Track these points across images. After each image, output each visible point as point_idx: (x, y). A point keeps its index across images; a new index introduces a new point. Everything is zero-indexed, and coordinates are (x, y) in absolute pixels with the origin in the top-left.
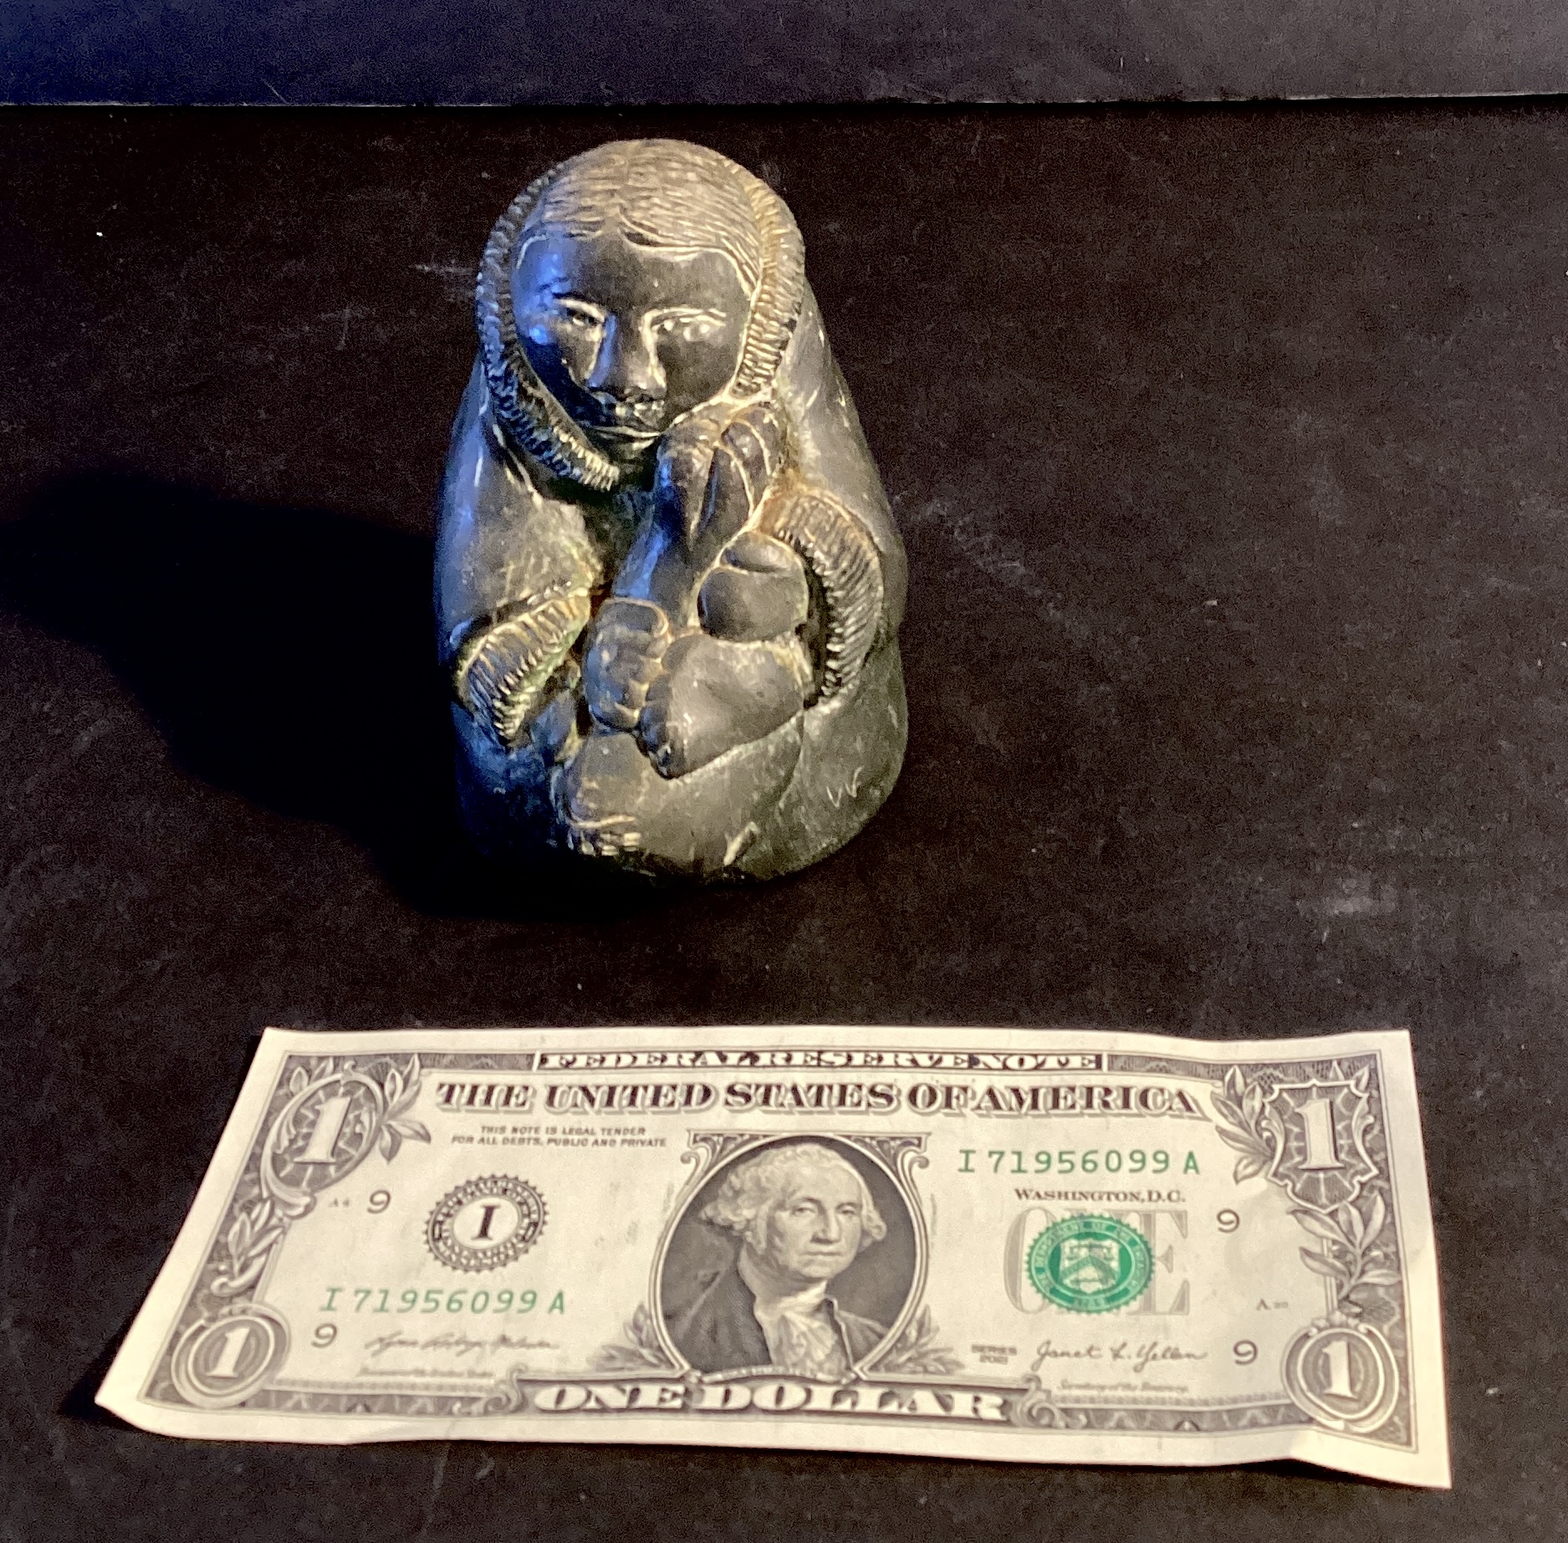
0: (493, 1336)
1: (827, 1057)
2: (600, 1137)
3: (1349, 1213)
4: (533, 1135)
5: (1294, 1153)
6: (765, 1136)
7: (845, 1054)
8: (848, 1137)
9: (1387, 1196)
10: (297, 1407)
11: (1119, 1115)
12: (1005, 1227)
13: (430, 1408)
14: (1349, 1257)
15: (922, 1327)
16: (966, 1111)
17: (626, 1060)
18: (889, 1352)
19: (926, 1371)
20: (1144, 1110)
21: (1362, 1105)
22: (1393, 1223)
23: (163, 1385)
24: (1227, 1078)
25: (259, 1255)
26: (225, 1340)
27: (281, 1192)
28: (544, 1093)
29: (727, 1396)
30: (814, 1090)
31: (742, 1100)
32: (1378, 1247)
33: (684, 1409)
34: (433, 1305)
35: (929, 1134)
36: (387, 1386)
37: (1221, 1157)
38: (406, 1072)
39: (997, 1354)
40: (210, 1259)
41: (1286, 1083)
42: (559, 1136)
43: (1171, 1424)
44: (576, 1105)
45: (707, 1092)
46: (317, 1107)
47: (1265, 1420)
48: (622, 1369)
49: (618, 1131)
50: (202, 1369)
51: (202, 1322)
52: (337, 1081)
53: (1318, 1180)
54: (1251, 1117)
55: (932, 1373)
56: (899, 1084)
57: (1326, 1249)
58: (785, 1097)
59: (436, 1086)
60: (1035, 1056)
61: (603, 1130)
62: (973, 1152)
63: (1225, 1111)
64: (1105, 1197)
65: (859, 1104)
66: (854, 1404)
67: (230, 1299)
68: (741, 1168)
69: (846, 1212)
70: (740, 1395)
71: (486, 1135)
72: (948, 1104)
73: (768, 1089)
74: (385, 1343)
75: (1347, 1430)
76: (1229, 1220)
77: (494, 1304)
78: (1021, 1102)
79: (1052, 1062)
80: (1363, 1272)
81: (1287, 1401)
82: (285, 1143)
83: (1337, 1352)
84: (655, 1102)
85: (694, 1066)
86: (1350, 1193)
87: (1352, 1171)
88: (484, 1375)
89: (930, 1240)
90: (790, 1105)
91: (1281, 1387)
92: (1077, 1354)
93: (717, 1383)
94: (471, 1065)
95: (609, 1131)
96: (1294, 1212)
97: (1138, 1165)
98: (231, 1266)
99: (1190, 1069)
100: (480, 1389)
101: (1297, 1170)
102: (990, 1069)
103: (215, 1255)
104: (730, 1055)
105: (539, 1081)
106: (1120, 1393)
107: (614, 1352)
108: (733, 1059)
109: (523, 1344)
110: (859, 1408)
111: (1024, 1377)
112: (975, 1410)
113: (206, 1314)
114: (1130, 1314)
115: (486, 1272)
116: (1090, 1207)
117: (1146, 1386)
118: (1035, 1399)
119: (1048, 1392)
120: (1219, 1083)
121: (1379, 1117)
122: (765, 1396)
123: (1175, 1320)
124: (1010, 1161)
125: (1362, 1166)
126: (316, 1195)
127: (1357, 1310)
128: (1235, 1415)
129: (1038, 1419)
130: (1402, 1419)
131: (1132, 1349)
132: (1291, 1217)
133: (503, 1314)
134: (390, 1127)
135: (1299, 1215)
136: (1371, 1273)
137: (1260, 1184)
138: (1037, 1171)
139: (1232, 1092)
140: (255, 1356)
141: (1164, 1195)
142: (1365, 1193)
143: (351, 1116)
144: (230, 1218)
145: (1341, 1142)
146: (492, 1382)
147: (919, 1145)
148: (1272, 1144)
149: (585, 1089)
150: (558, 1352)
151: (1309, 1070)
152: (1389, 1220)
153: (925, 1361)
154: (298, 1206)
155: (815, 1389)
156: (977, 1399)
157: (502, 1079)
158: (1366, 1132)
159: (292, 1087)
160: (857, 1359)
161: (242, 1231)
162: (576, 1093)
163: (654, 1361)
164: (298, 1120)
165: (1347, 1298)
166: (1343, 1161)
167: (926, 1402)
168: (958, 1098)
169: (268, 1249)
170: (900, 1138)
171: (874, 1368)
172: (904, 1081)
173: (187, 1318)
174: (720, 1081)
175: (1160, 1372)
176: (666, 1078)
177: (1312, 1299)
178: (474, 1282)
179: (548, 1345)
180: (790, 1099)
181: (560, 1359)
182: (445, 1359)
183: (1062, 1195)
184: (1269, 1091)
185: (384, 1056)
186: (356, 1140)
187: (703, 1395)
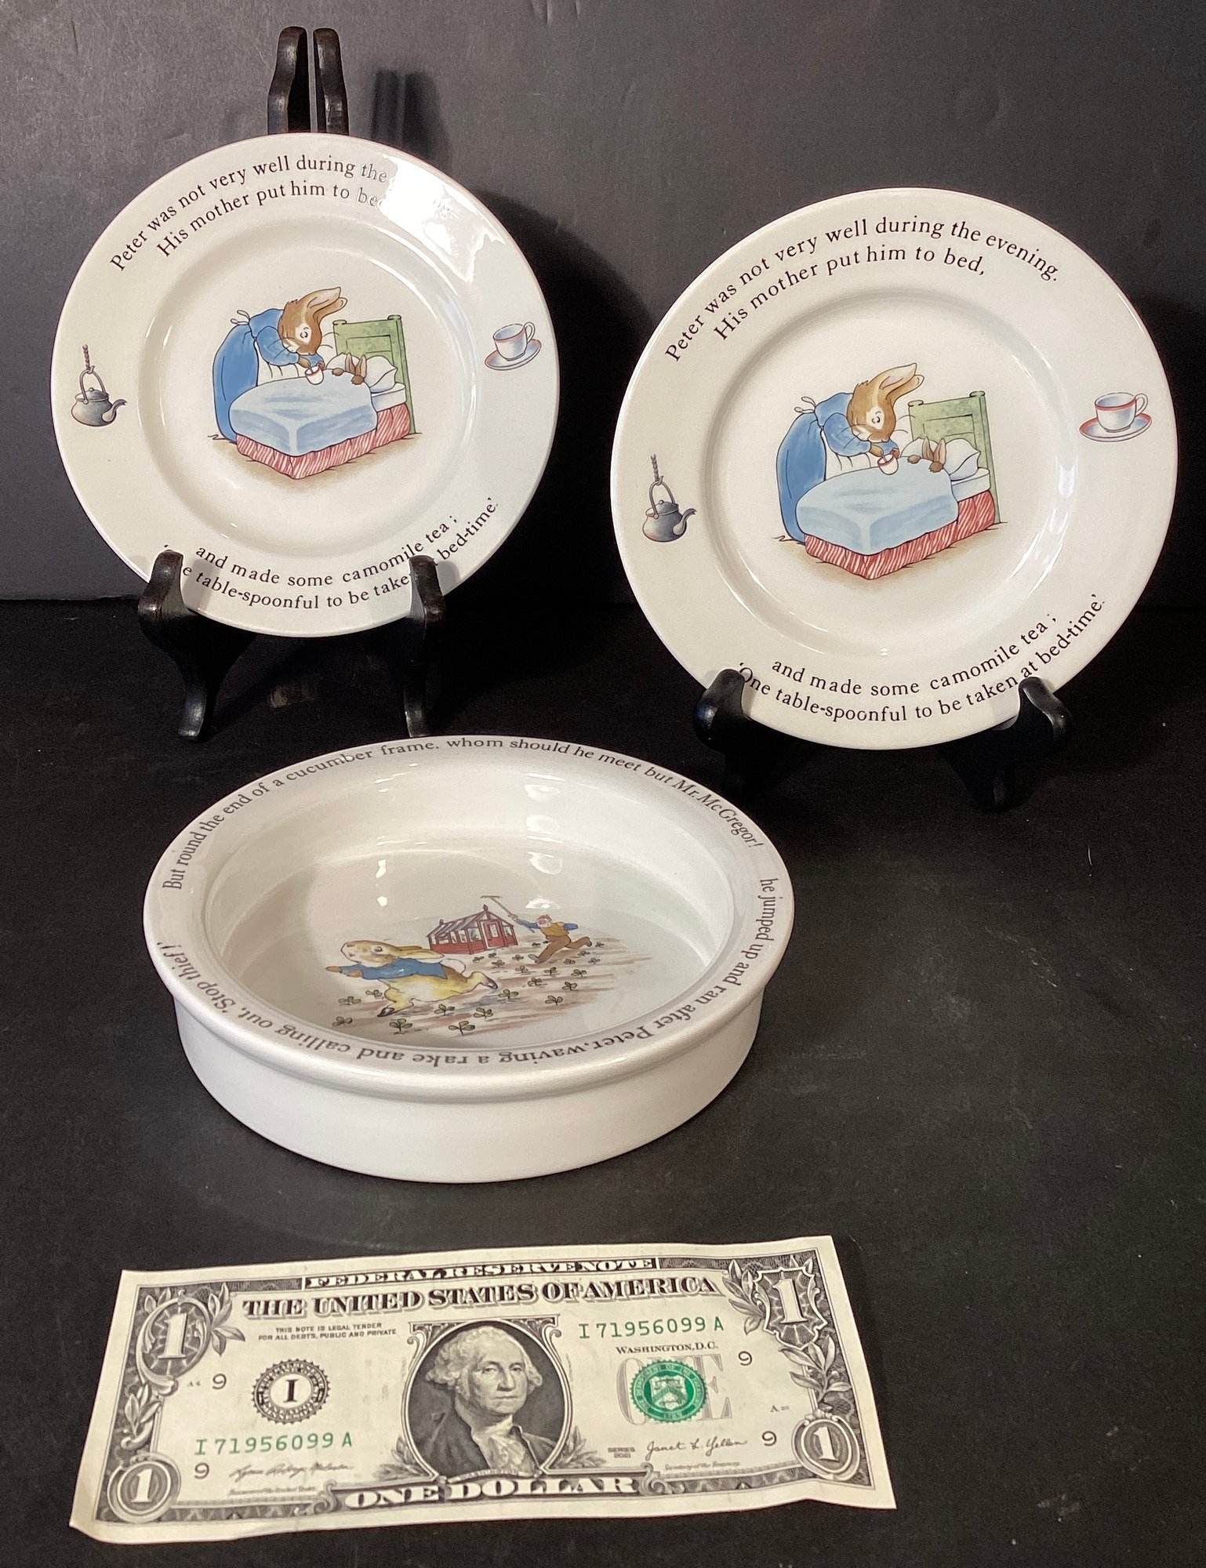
0: (310, 1465)
1: (489, 1269)
2: (353, 1330)
3: (814, 1349)
4: (310, 1332)
5: (777, 1314)
6: (458, 1324)
7: (499, 1266)
8: (510, 1320)
9: (835, 1337)
10: (194, 1519)
11: (671, 1296)
12: (616, 1370)
13: (280, 1513)
14: (819, 1376)
15: (575, 1440)
16: (580, 1298)
17: (362, 1279)
19: (583, 1466)
20: (685, 1292)
21: (812, 1282)
22: (841, 1353)
23: (105, 1510)
24: (730, 1268)
25: (148, 1421)
26: (138, 1479)
27: (153, 1378)
28: (312, 1304)
29: (465, 1490)
30: (483, 1291)
31: (439, 1300)
32: (835, 1370)
33: (441, 1500)
34: (267, 1446)
35: (559, 1315)
36: (249, 1501)
37: (735, 1321)
38: (220, 1295)
39: (624, 1453)
40: (116, 1426)
41: (765, 1270)
42: (327, 1331)
43: (734, 1485)
44: (334, 1311)
45: (417, 1297)
46: (165, 1321)
47: (788, 1478)
48: (396, 1479)
49: (364, 1326)
50: (127, 1499)
51: (120, 1468)
52: (176, 1303)
53: (793, 1329)
54: (748, 1292)
55: (587, 1467)
56: (535, 1284)
57: (804, 1372)
58: (466, 1297)
59: (242, 1304)
60: (615, 1261)
61: (355, 1326)
62: (587, 1325)
63: (732, 1289)
64: (671, 1348)
65: (513, 1298)
66: (544, 1490)
67: (135, 1452)
68: (446, 1346)
69: (515, 1369)
70: (474, 1490)
71: (280, 1334)
73: (455, 1293)
74: (242, 1473)
75: (835, 1480)
76: (745, 1357)
77: (306, 1443)
78: (611, 1292)
79: (626, 1265)
80: (829, 1385)
81: (799, 1466)
82: (150, 1346)
83: (823, 1433)
84: (385, 1306)
85: (405, 1281)
86: (812, 1337)
87: (812, 1323)
88: (309, 1489)
89: (570, 1384)
90: (470, 1302)
91: (795, 1459)
92: (671, 1448)
93: (457, 1483)
94: (261, 1288)
95: (358, 1326)
96: (783, 1350)
97: (688, 1327)
98: (131, 1430)
99: (708, 1263)
100: (309, 1498)
101: (779, 1324)
102: (589, 1271)
103: (119, 1423)
104: (427, 1272)
105: (308, 1296)
106: (701, 1469)
107: (389, 1469)
108: (430, 1274)
109: (330, 1467)
110: (548, 1492)
111: (642, 1465)
112: (618, 1488)
113: (122, 1462)
114: (696, 1420)
115: (297, 1423)
116: (666, 1356)
117: (715, 1464)
118: (651, 1478)
119: (659, 1473)
120: (725, 1271)
121: (823, 1289)
122: (490, 1488)
123: (725, 1422)
124: (610, 1329)
125: (817, 1319)
126: (178, 1379)
127: (830, 1408)
128: (770, 1476)
129: (655, 1490)
130: (864, 1470)
131: (702, 1443)
132: (782, 1353)
133: (313, 1449)
134: (216, 1332)
135: (786, 1352)
136: (834, 1385)
137: (760, 1335)
138: (627, 1335)
139: (734, 1277)
140: (160, 1489)
141: (705, 1345)
142: (822, 1336)
143: (189, 1326)
144: (123, 1399)
145: (803, 1305)
146: (315, 1493)
147: (553, 1323)
148: (763, 1308)
149: (338, 1300)
150: (353, 1472)
151: (777, 1261)
152: (838, 1352)
153: (581, 1460)
154: (168, 1387)
156: (617, 1481)
157: (284, 1296)
158: (816, 1299)
159: (146, 1309)
160: (541, 1462)
161: (133, 1406)
162: (333, 1303)
163: (415, 1472)
164: (154, 1330)
165: (822, 1401)
166: (806, 1317)
167: (588, 1486)
168: (573, 1290)
169: (152, 1417)
170: (542, 1319)
171: (552, 1467)
172: (539, 1282)
173: (110, 1465)
174: (424, 1289)
175: (722, 1454)
176: (389, 1289)
177: (802, 1403)
178: (292, 1429)
179: (346, 1467)
180: (469, 1298)
181: (356, 1475)
182: (282, 1480)
183: (645, 1349)
184: (755, 1276)
185: (204, 1285)
186: (196, 1341)
187: (450, 1491)
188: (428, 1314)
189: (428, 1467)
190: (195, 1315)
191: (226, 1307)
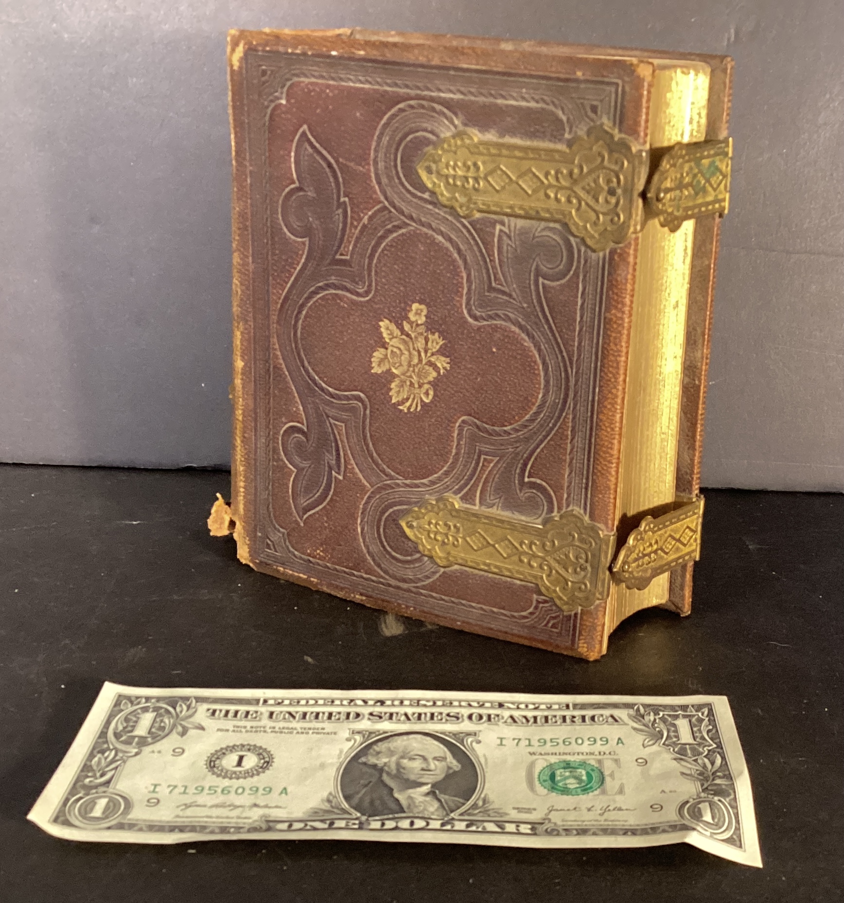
0: (249, 803)
1: (422, 702)
2: (300, 730)
3: (703, 760)
4: (262, 729)
5: (673, 737)
7: (432, 701)
8: (438, 732)
9: (722, 754)
10: (141, 830)
11: (580, 725)
13: (217, 830)
14: (706, 775)
15: (484, 801)
16: (500, 723)
17: (312, 702)
18: (469, 809)
19: (489, 816)
20: (593, 723)
21: (706, 722)
22: (726, 763)
23: (62, 819)
24: (635, 708)
25: (111, 770)
27: (121, 747)
28: (267, 714)
29: (383, 824)
30: (416, 715)
31: (378, 718)
32: (719, 772)
33: (360, 829)
34: (213, 792)
35: (480, 731)
36: (191, 822)
38: (188, 704)
39: (526, 810)
40: (82, 772)
41: (666, 712)
42: (277, 729)
43: (621, 833)
44: (285, 718)
45: (358, 715)
46: (138, 716)
47: (670, 830)
48: (323, 816)
49: (310, 729)
52: (148, 707)
53: (686, 748)
54: (650, 723)
55: (493, 817)
56: (462, 713)
57: (693, 772)
58: (400, 717)
59: (206, 709)
60: (534, 704)
61: (302, 728)
62: (504, 738)
63: (635, 721)
64: (576, 754)
65: (441, 720)
66: (452, 827)
67: (96, 787)
68: (380, 744)
69: (438, 760)
70: (390, 824)
71: (236, 729)
72: (489, 720)
73: (392, 714)
74: (188, 806)
75: (711, 836)
76: (642, 761)
77: (247, 791)
78: (528, 721)
79: (543, 707)
80: (713, 780)
81: (681, 823)
82: (121, 729)
83: (704, 806)
84: (329, 719)
85: (349, 705)
86: (702, 753)
87: (703, 745)
88: (246, 818)
89: (485, 770)
90: (404, 720)
91: (677, 819)
92: (569, 810)
94: (223, 703)
95: (305, 729)
96: (675, 759)
97: (593, 742)
98: (95, 774)
99: (616, 706)
100: (244, 823)
101: (675, 744)
102: (510, 708)
103: (85, 770)
104: (369, 701)
105: (264, 710)
106: (593, 823)
107: (318, 811)
108: (371, 703)
109: (266, 806)
110: (456, 828)
111: (541, 818)
112: (518, 830)
113: (83, 792)
114: (595, 795)
115: (242, 779)
116: (568, 758)
117: (606, 820)
118: (548, 825)
119: (555, 824)
120: (631, 711)
121: (715, 726)
122: (404, 824)
123: (619, 798)
124: (524, 742)
125: (708, 743)
126: (142, 748)
127: (712, 793)
128: (654, 829)
129: (552, 832)
130: (737, 837)
131: (597, 807)
132: (674, 761)
133: (253, 795)
134: (181, 725)
135: (678, 760)
136: (718, 780)
137: (657, 749)
138: (539, 746)
139: (638, 713)
141: (607, 753)
142: (711, 754)
143: (158, 720)
145: (695, 735)
146: (250, 821)
147: (475, 734)
148: (661, 733)
149: (290, 714)
150: (287, 810)
151: (677, 708)
152: (724, 763)
153: (488, 813)
154: (132, 752)
156: (518, 826)
157: (243, 708)
158: (709, 731)
159: (122, 707)
160: (452, 811)
161: (99, 762)
162: (285, 715)
163: (340, 812)
164: (127, 720)
165: (707, 788)
166: (698, 742)
167: (491, 827)
168: (494, 718)
169: (115, 768)
170: (465, 733)
171: (462, 814)
172: (465, 712)
174: (365, 711)
175: (612, 815)
176: (334, 709)
177: (690, 789)
178: (235, 783)
179: (280, 807)
180: (403, 718)
181: (288, 813)
182: (223, 812)
183: (553, 754)
184: (657, 714)
185: (175, 697)
186: (162, 729)
187: (369, 824)
189: (352, 811)
190: (164, 714)
191: (191, 711)
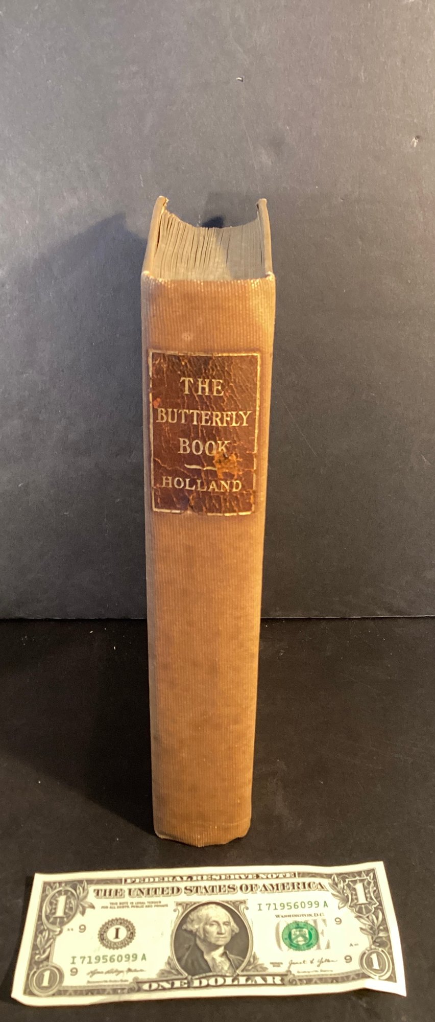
0: (125, 969)
1: (214, 877)
2: (147, 904)
3: (372, 917)
4: (126, 905)
5: (354, 900)
7: (219, 875)
9: (382, 911)
10: (70, 995)
11: (303, 891)
12: (275, 926)
13: (111, 992)
14: (374, 929)
15: (255, 958)
16: (258, 891)
17: (152, 880)
18: (246, 966)
19: (258, 971)
20: (310, 889)
21: (372, 884)
22: (385, 918)
23: (29, 991)
24: (332, 878)
25: (48, 947)
26: (43, 976)
27: (50, 927)
28: (127, 891)
29: (201, 983)
30: (211, 888)
31: (189, 891)
32: (382, 926)
33: (189, 987)
34: (105, 960)
35: (247, 899)
36: (97, 986)
37: (335, 902)
38: (83, 886)
39: (277, 965)
40: (32, 950)
41: (349, 879)
42: (134, 905)
43: (330, 981)
44: (138, 895)
45: (178, 889)
46: (56, 899)
47: (356, 978)
48: (167, 976)
49: (152, 903)
50: (38, 984)
51: (35, 970)
52: (61, 890)
53: (362, 907)
54: (341, 889)
56: (236, 884)
57: (367, 927)
58: (202, 890)
59: (93, 890)
60: (276, 874)
61: (148, 902)
62: (261, 904)
63: (333, 888)
64: (302, 916)
65: (225, 891)
66: (238, 982)
67: (42, 962)
68: (192, 913)
69: (226, 925)
70: (204, 982)
71: (110, 905)
72: (252, 890)
73: (197, 888)
74: (93, 973)
75: (379, 979)
76: (339, 921)
77: (124, 959)
78: (273, 888)
79: (281, 876)
80: (378, 933)
81: (361, 972)
82: (48, 911)
83: (374, 957)
84: (163, 893)
85: (173, 881)
86: (371, 911)
87: (372, 904)
88: (126, 981)
89: (252, 932)
91: (359, 968)
92: (301, 963)
93: (197, 979)
94: (103, 883)
95: (150, 903)
96: (356, 917)
97: (310, 906)
98: (40, 952)
99: (321, 875)
100: (125, 985)
101: (356, 905)
102: (263, 878)
103: (34, 948)
105: (125, 888)
106: (314, 973)
107: (164, 972)
108: (185, 878)
109: (136, 971)
110: (240, 983)
111: (286, 971)
112: (274, 981)
113: (36, 967)
114: (314, 950)
115: (120, 949)
116: (298, 919)
117: (321, 971)
118: (290, 977)
119: (294, 975)
120: (330, 880)
121: (377, 888)
122: (212, 981)
123: (327, 951)
124: (272, 907)
125: (374, 902)
126: (62, 927)
127: (378, 944)
128: (348, 977)
129: (292, 982)
130: (393, 975)
131: (316, 960)
132: (356, 919)
133: (128, 962)
134: (81, 905)
135: (358, 918)
136: (380, 933)
137: (345, 909)
138: (281, 909)
139: (334, 882)
140: (54, 980)
141: (319, 915)
142: (376, 910)
143: (68, 902)
144: (36, 937)
145: (367, 895)
146: (128, 983)
147: (245, 903)
148: (348, 897)
149: (140, 890)
150: (147, 972)
151: (356, 875)
152: (383, 918)
153: (257, 968)
154: (57, 931)
155: (227, 979)
156: (274, 978)
157: (114, 887)
158: (374, 891)
159: (47, 893)
160: (237, 968)
161: (41, 941)
162: (137, 891)
163: (176, 973)
164: (51, 903)
165: (375, 941)
166: (369, 901)
167: (259, 980)
168: (254, 888)
169: (50, 946)
170: (239, 901)
171: (242, 971)
172: (238, 883)
173: (30, 968)
174: (182, 885)
175: (324, 966)
176: (165, 885)
177: (365, 942)
178: (116, 952)
179: (143, 970)
180: (204, 891)
181: (149, 975)
182: (112, 977)
183: (290, 916)
184: (344, 881)
185: (75, 881)
186: (71, 909)
187: (193, 982)
188: (183, 898)
190: (70, 896)
191: (86, 892)
